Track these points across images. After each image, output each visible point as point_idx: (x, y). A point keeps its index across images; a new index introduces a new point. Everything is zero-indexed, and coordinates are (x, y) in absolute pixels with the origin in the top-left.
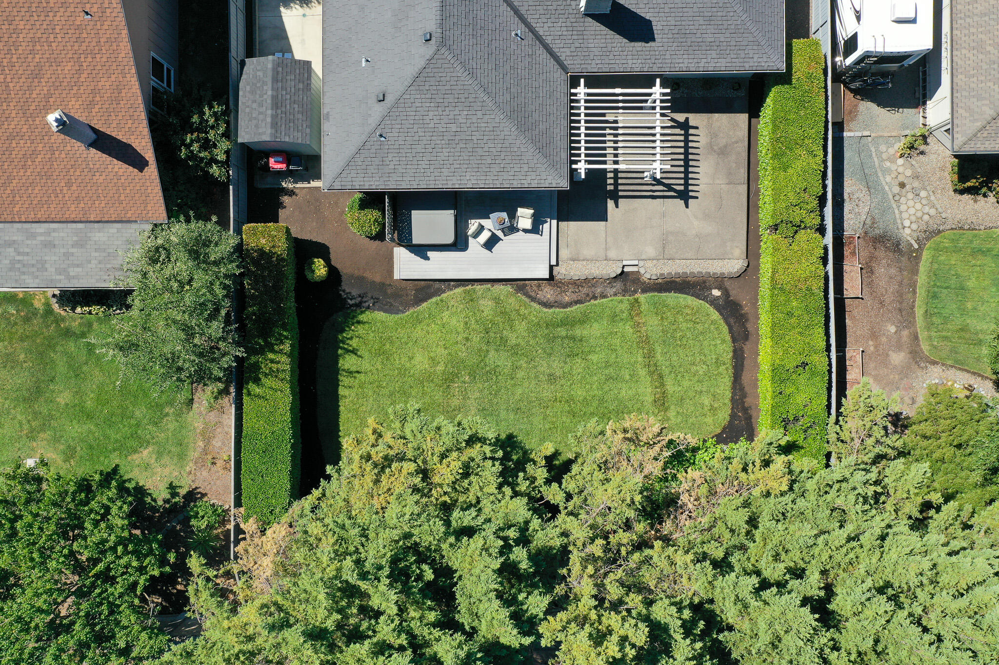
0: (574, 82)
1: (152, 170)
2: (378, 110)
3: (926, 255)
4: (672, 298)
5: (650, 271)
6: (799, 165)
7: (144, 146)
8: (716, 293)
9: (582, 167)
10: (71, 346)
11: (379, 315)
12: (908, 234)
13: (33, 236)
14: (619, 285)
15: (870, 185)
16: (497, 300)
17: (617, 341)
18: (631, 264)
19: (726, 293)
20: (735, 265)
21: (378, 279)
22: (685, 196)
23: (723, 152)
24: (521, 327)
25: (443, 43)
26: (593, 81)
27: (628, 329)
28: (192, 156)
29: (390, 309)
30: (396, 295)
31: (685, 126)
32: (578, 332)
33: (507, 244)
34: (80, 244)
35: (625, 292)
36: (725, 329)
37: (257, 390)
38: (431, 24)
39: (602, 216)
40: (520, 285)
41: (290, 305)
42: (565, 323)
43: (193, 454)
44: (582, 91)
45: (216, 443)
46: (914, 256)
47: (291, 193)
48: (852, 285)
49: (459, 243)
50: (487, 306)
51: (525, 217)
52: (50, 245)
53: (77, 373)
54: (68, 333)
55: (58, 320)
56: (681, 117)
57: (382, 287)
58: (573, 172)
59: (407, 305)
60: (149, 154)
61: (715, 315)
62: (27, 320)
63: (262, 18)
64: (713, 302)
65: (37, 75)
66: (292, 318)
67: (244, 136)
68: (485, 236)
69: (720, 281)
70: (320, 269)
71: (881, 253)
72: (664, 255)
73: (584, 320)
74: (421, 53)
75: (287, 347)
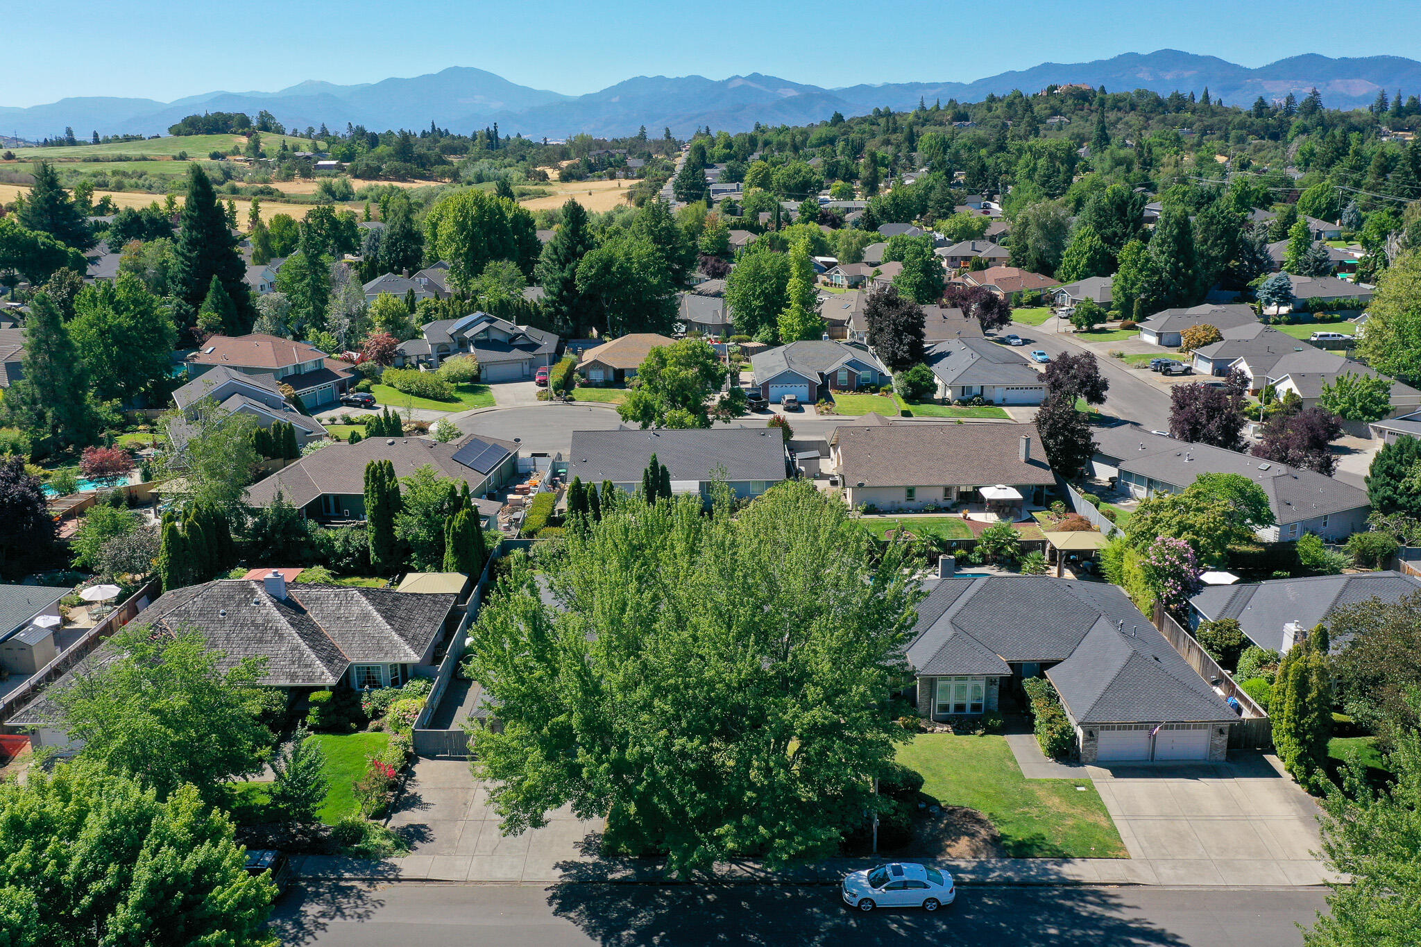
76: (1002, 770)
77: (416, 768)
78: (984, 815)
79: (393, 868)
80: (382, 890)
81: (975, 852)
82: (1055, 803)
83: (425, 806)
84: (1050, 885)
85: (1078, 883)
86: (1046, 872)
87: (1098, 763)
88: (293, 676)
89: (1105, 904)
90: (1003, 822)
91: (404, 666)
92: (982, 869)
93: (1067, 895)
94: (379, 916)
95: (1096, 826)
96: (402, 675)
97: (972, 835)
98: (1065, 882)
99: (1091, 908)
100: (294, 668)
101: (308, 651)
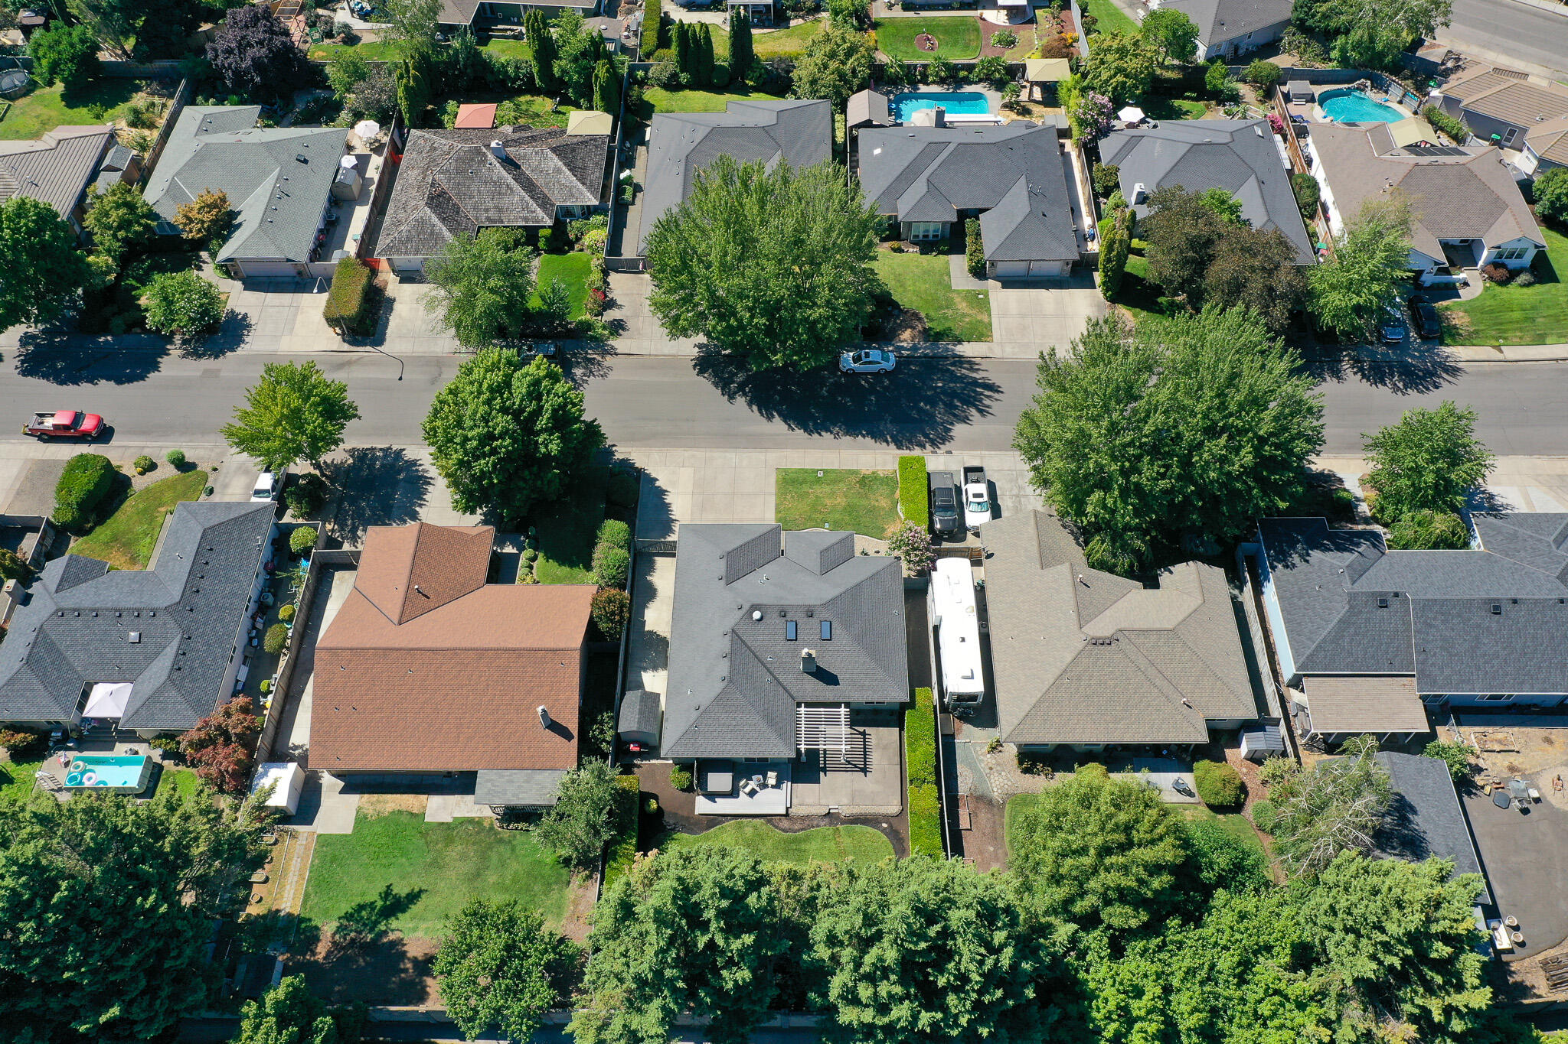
0: (799, 705)
1: (575, 741)
2: (695, 714)
3: (1008, 807)
4: (858, 827)
5: (846, 811)
6: (921, 750)
7: (574, 727)
8: (885, 825)
9: (803, 748)
10: (502, 848)
11: (686, 835)
12: (996, 795)
13: (503, 776)
14: (827, 820)
15: (972, 766)
16: (755, 828)
17: (826, 852)
18: (834, 807)
19: (890, 826)
20: (894, 809)
21: (685, 814)
22: (864, 770)
23: (885, 748)
24: (769, 843)
25: (731, 681)
26: (808, 705)
27: (832, 845)
28: (594, 737)
29: (691, 832)
30: (696, 824)
31: (864, 734)
32: (803, 846)
33: (762, 794)
34: (527, 781)
35: (831, 824)
36: (891, 846)
37: (615, 865)
38: (725, 673)
39: (817, 781)
40: (767, 817)
41: (635, 818)
42: (795, 841)
43: (566, 914)
44: (803, 709)
45: (581, 908)
46: (1001, 807)
47: (639, 766)
48: (964, 823)
49: (733, 793)
50: (749, 831)
51: (772, 778)
52: (511, 781)
53: (503, 864)
54: (501, 841)
55: (496, 833)
56: (861, 729)
57: (688, 819)
58: (798, 751)
59: (702, 830)
60: (575, 733)
61: (885, 838)
62: (478, 833)
63: (631, 677)
64: (883, 830)
65: (529, 692)
66: (636, 826)
67: (622, 728)
68: (747, 789)
69: (886, 818)
70: (653, 805)
71: (981, 805)
72: (852, 804)
73: (807, 839)
74: (719, 686)
75: (634, 841)
76: (940, 283)
77: (609, 279)
78: (923, 315)
79: (612, 348)
80: (609, 361)
81: (913, 339)
82: (962, 306)
83: (620, 307)
84: (946, 358)
85: (961, 357)
86: (947, 350)
87: (996, 278)
88: (526, 219)
89: (971, 369)
90: (932, 320)
91: (588, 207)
92: (914, 348)
93: (953, 364)
94: (612, 376)
95: (981, 322)
96: (588, 212)
97: (913, 328)
98: (955, 356)
99: (964, 371)
100: (525, 214)
101: (531, 201)
